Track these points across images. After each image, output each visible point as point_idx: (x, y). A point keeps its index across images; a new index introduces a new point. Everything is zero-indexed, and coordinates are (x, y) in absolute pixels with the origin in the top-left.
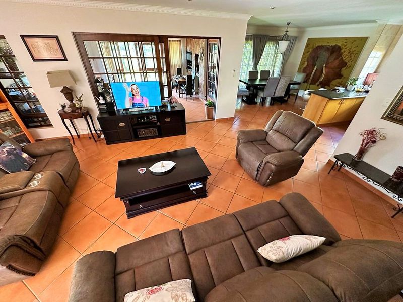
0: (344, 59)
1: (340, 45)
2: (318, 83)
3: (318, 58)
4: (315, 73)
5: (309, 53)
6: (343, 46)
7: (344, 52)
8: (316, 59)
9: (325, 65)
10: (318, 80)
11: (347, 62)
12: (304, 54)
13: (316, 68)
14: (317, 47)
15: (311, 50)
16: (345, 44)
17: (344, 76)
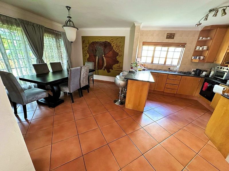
0: (115, 50)
1: (109, 41)
2: (104, 68)
3: (96, 51)
4: (98, 61)
5: (87, 47)
6: (111, 42)
7: (114, 46)
8: (95, 51)
9: (103, 56)
10: (103, 65)
11: (118, 52)
12: (83, 48)
13: (97, 57)
14: (92, 43)
15: (88, 45)
16: (112, 41)
17: (120, 61)
